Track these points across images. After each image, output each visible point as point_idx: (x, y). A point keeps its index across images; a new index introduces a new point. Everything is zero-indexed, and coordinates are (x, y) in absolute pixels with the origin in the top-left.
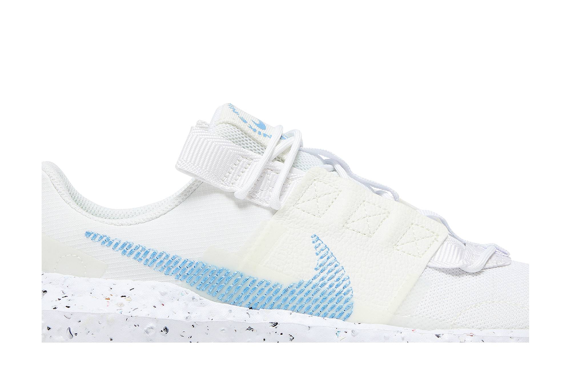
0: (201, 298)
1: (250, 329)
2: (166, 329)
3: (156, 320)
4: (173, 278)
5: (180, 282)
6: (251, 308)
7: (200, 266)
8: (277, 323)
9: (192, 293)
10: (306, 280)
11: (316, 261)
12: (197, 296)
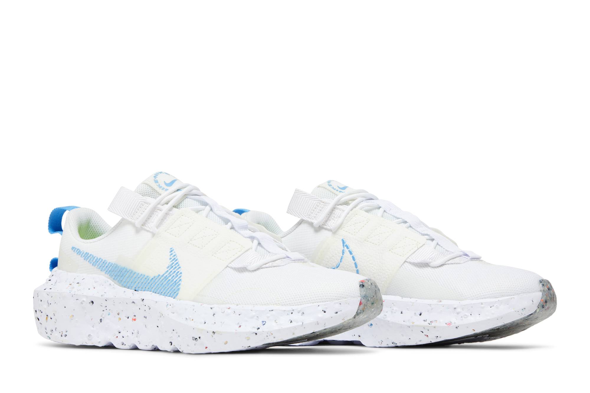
0: (115, 284)
1: (133, 302)
2: (93, 302)
3: (87, 297)
4: (103, 273)
5: (106, 275)
6: (136, 290)
7: (115, 266)
8: (144, 299)
9: (110, 281)
10: (161, 274)
11: (168, 263)
12: (112, 283)
